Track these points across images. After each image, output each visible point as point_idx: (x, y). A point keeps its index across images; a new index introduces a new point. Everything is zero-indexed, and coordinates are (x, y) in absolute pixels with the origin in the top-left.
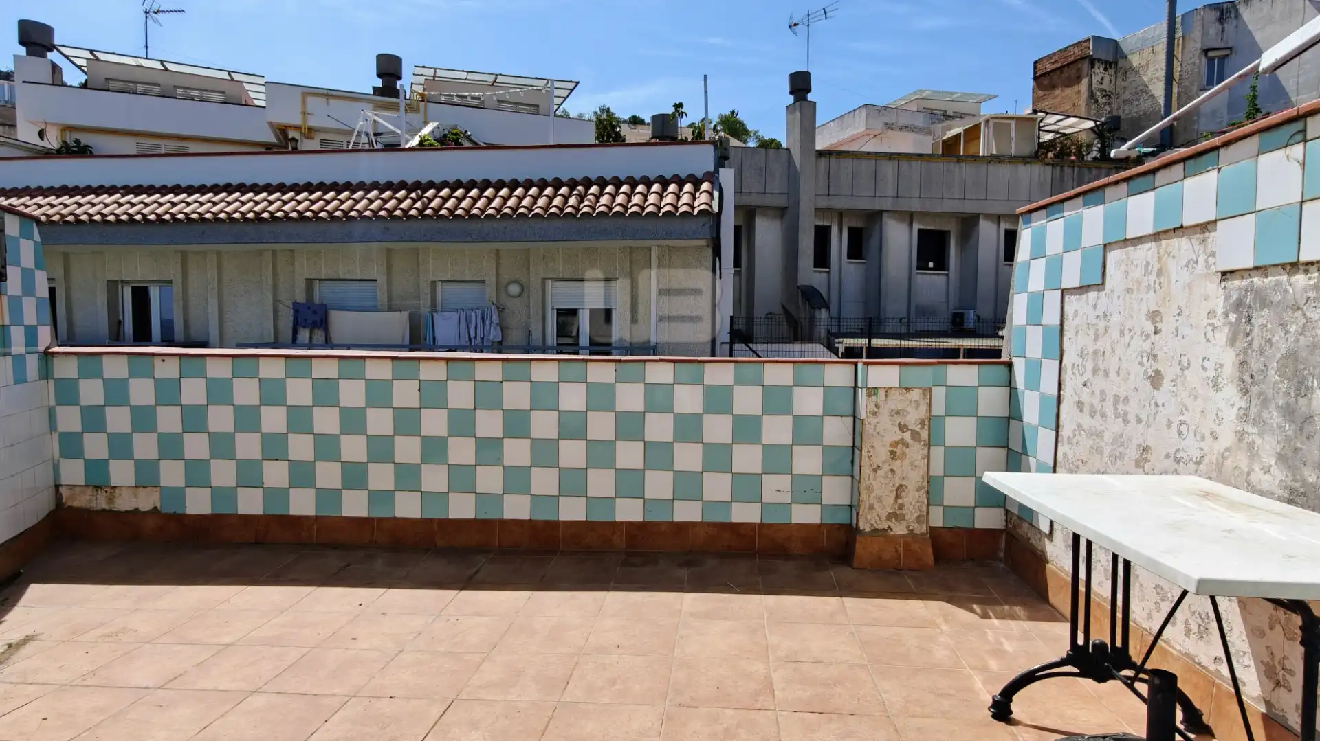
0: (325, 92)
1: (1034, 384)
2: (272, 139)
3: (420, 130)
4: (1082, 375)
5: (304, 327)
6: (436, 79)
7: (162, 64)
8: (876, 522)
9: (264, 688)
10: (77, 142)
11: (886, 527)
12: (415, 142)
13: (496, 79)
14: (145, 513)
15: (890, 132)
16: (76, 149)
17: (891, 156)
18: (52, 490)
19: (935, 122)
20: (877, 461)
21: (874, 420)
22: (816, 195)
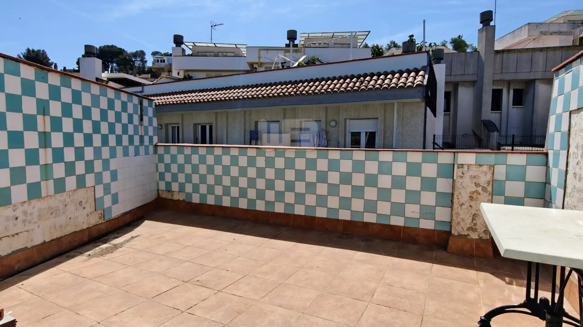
0: (267, 48)
1: (556, 165)
2: (249, 69)
3: (299, 60)
4: (576, 158)
5: (254, 140)
6: (309, 38)
7: (214, 44)
8: (461, 231)
9: (191, 261)
10: (188, 75)
11: (467, 234)
12: (296, 64)
13: (334, 34)
14: (181, 201)
15: (544, 36)
16: (188, 78)
17: (541, 50)
18: (157, 191)
19: (575, 28)
20: (462, 201)
21: (460, 180)
22: (494, 74)
